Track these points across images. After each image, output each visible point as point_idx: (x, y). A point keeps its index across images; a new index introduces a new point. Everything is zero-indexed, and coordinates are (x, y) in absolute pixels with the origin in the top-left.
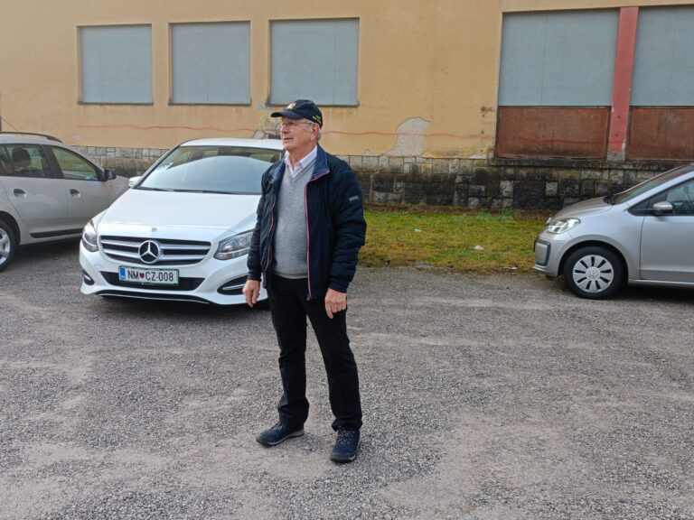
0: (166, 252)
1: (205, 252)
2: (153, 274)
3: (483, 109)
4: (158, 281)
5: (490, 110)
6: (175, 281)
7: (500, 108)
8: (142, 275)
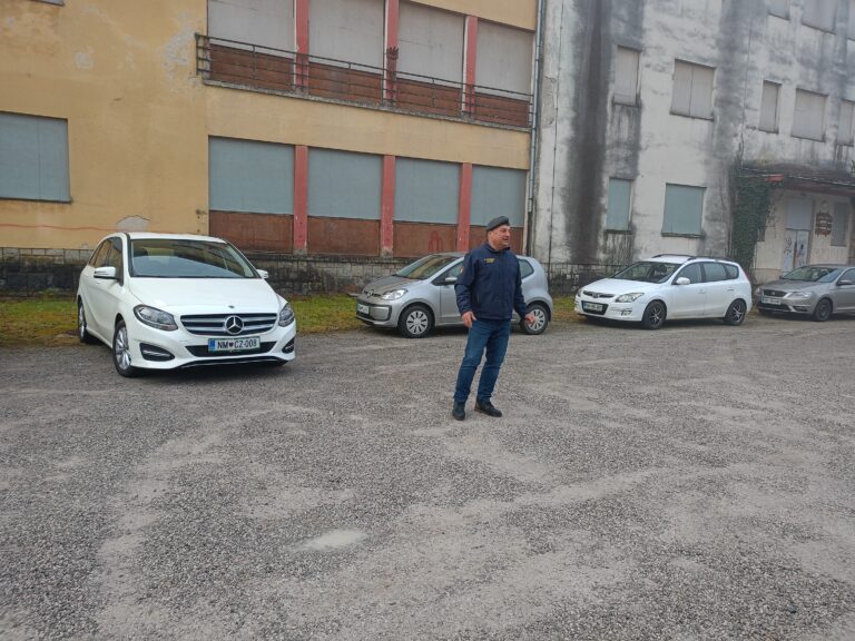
0: (247, 324)
1: (273, 322)
2: (239, 342)
3: (198, 212)
4: (244, 348)
5: (204, 213)
6: (258, 346)
7: (211, 211)
8: (231, 345)
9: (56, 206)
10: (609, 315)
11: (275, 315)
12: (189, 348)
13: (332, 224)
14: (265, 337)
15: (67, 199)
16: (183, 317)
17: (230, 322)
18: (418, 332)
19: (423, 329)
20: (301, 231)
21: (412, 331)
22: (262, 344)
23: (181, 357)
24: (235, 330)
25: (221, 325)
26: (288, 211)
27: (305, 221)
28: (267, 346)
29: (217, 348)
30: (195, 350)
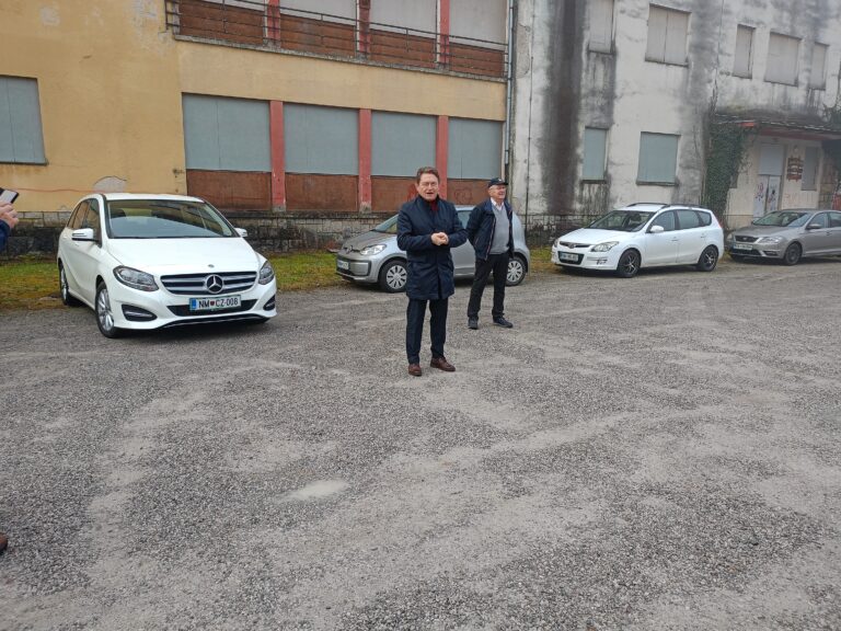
0: (227, 283)
1: (253, 280)
2: (222, 301)
3: (175, 171)
4: (226, 306)
5: (181, 172)
6: (239, 304)
7: (188, 170)
8: (212, 303)
9: (32, 168)
10: (585, 264)
11: (254, 273)
12: (169, 307)
13: (310, 181)
14: (246, 295)
15: (41, 161)
16: (163, 277)
17: (210, 281)
18: (398, 287)
19: (403, 284)
20: (278, 188)
21: (392, 285)
22: (243, 302)
23: (163, 317)
24: (215, 289)
25: (201, 284)
26: (266, 169)
27: (283, 178)
28: (248, 304)
29: (198, 308)
30: (176, 310)
